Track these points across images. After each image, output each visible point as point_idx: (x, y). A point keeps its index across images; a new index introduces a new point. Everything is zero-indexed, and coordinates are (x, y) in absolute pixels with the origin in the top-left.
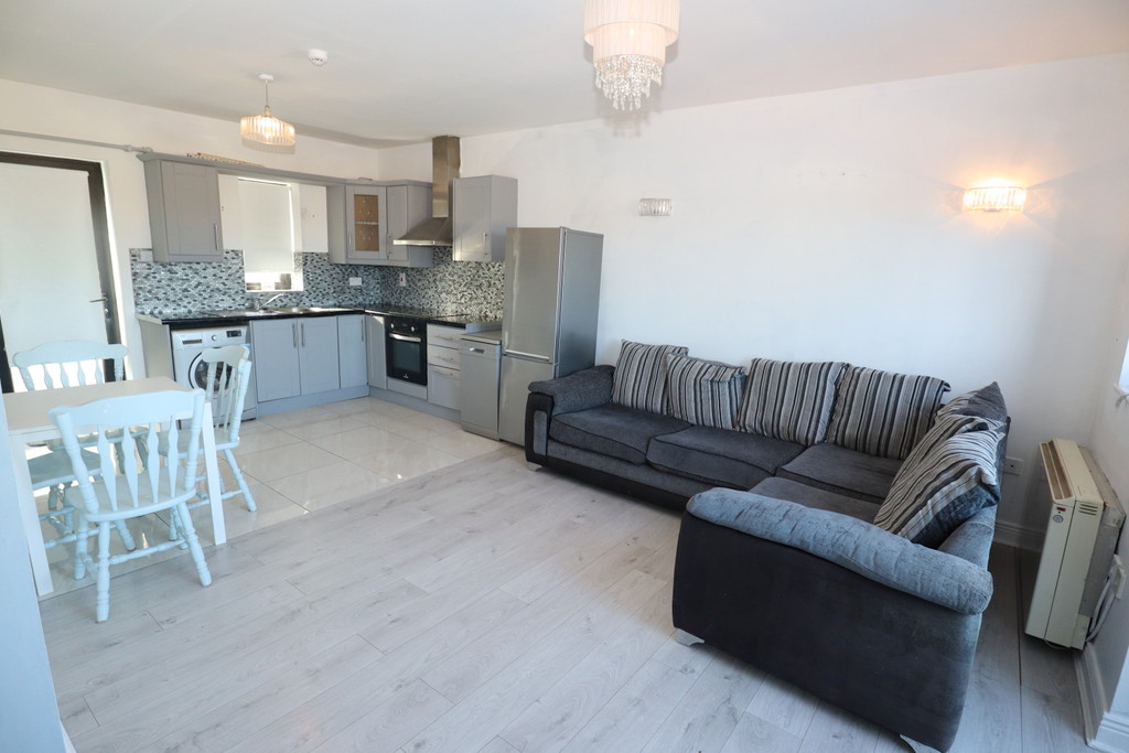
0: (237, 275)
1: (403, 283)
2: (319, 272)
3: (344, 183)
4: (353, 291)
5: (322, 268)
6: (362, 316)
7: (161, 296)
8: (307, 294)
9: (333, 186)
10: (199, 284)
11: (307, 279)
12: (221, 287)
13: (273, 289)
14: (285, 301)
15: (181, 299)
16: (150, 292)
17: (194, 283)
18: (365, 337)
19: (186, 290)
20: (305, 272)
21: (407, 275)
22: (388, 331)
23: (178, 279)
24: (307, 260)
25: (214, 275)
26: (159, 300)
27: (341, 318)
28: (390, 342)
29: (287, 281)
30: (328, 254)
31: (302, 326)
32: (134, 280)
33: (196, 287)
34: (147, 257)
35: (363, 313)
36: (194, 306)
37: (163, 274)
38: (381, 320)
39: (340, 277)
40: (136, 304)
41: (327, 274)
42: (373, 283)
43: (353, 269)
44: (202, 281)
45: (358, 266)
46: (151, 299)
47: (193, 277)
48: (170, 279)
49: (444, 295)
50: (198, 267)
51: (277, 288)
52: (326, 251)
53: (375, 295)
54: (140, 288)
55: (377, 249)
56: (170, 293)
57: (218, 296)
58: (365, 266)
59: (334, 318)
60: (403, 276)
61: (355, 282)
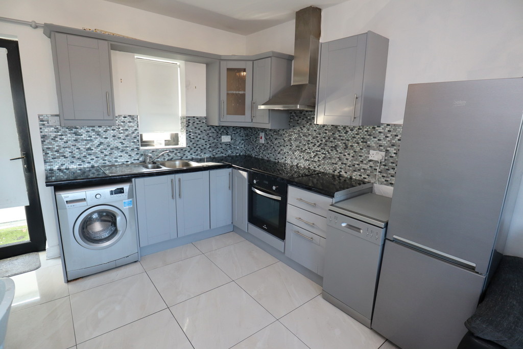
0: (134, 135)
1: (262, 141)
2: (199, 132)
3: (219, 59)
4: (224, 146)
5: (201, 128)
6: (230, 170)
7: (67, 154)
8: (189, 149)
9: (210, 61)
10: (101, 143)
11: (189, 138)
12: (120, 146)
13: (163, 146)
14: (172, 155)
15: (85, 157)
16: (57, 151)
17: (96, 142)
18: (232, 187)
19: (89, 149)
20: (188, 132)
21: (266, 134)
22: (251, 185)
23: (83, 140)
24: (190, 122)
25: (114, 136)
26: (65, 157)
27: (213, 172)
28: (252, 195)
29: (175, 139)
30: (206, 118)
31: (179, 180)
32: (43, 142)
33: (98, 146)
34: (54, 121)
35: (230, 166)
36: (96, 162)
37: (70, 137)
38: (245, 174)
39: (215, 136)
40: (45, 162)
41: (204, 134)
42: (239, 139)
43: (225, 130)
44: (102, 140)
45: (228, 127)
46: (58, 157)
47: (96, 138)
48: (76, 140)
49: (297, 153)
50: (100, 130)
51: (166, 145)
52: (205, 116)
53: (240, 149)
54: (48, 148)
55: (244, 114)
56: (76, 152)
57: (117, 153)
58: (234, 127)
59: (207, 172)
60: (262, 135)
61: (226, 139)
